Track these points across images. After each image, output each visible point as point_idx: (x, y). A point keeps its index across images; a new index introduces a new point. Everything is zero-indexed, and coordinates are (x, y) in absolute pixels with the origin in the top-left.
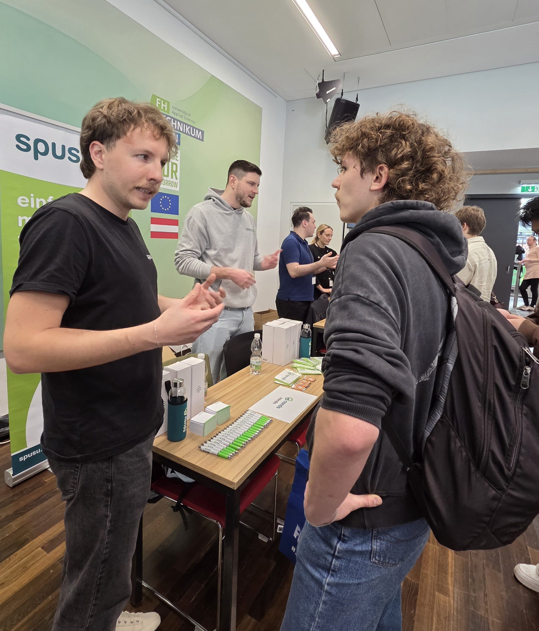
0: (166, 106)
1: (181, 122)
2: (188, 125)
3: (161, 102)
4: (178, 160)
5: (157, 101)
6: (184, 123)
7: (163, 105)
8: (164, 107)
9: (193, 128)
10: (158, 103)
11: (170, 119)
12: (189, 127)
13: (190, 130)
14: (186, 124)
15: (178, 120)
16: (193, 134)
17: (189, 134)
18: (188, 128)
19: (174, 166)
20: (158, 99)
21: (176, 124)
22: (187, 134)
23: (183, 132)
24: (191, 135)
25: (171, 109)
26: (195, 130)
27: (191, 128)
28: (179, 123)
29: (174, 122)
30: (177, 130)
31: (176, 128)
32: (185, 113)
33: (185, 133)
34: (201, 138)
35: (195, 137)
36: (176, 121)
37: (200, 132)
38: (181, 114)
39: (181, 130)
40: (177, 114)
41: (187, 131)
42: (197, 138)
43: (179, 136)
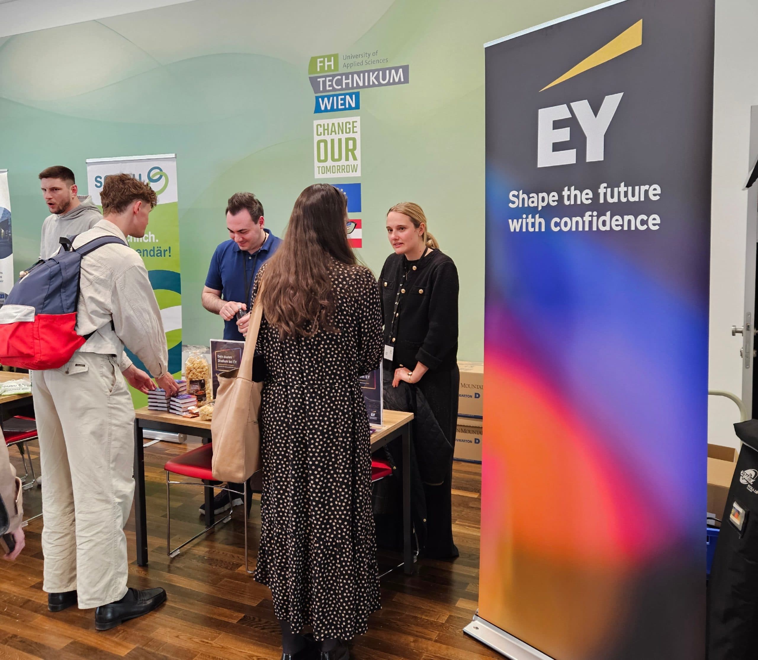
0: (332, 63)
1: (358, 74)
2: (373, 71)
3: (323, 62)
4: (356, 132)
5: (318, 62)
6: (364, 72)
7: (326, 64)
8: (329, 66)
9: (384, 70)
10: (319, 65)
11: (339, 77)
12: (376, 73)
13: (377, 78)
14: (369, 72)
15: (352, 74)
16: (384, 79)
17: (376, 83)
18: (373, 75)
19: (351, 143)
20: (319, 60)
21: (351, 81)
22: (374, 85)
23: (364, 87)
24: (380, 85)
25: (341, 62)
26: (388, 72)
27: (381, 72)
28: (355, 76)
29: (347, 78)
30: (353, 88)
31: (350, 86)
32: (367, 55)
33: (369, 86)
34: (402, 80)
35: (389, 84)
36: (350, 76)
37: (401, 70)
38: (359, 60)
39: (361, 84)
40: (351, 65)
41: (373, 82)
42: (394, 83)
43: (357, 95)
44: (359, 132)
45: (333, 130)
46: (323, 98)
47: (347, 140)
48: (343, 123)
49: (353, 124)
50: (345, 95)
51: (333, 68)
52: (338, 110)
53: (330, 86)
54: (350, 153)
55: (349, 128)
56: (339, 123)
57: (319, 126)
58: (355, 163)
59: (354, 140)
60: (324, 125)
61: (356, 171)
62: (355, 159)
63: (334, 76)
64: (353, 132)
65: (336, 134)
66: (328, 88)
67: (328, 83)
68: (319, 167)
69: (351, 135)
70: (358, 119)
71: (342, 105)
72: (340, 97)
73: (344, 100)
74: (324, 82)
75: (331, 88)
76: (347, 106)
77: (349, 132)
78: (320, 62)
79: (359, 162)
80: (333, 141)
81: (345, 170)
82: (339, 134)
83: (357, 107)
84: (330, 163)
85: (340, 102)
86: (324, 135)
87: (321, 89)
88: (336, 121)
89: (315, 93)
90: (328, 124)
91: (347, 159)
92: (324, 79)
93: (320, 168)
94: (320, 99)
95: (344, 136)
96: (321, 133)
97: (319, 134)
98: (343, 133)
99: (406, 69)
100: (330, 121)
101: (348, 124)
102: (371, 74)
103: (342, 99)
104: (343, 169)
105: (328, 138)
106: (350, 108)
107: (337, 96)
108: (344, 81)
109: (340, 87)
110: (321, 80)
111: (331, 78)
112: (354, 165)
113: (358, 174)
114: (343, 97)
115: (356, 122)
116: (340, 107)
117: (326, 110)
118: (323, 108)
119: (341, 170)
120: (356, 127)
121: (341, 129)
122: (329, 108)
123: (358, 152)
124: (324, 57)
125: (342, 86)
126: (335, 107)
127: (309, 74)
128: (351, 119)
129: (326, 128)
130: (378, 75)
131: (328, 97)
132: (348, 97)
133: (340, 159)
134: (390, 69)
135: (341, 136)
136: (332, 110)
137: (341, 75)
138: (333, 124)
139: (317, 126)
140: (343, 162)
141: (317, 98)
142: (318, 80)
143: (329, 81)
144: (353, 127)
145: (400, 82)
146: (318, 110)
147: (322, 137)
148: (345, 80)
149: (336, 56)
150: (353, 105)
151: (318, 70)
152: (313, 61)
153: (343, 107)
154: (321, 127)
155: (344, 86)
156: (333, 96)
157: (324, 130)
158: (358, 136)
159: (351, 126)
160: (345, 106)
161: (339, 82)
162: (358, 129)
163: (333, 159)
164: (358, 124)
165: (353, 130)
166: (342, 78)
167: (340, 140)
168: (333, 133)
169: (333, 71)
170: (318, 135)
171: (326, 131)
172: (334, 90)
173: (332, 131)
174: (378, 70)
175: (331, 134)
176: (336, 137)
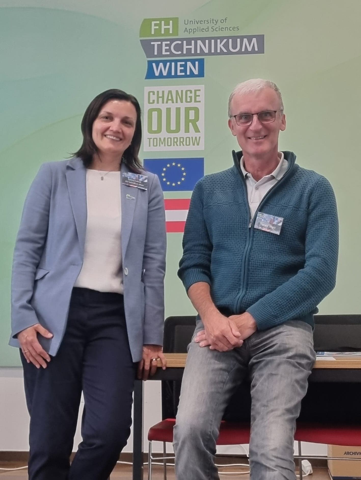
0: (171, 27)
1: (203, 40)
2: (222, 39)
3: (160, 25)
4: (200, 102)
5: (153, 25)
6: (210, 39)
7: (163, 27)
8: (167, 30)
9: (234, 39)
10: (153, 27)
11: (180, 42)
12: (225, 40)
13: (226, 46)
14: (216, 39)
15: (196, 40)
16: (234, 47)
17: (225, 51)
18: (221, 43)
19: (192, 113)
20: (153, 23)
21: (193, 47)
22: (222, 53)
23: (210, 54)
24: (229, 53)
25: (182, 26)
26: (239, 40)
27: (230, 40)
28: (199, 42)
29: (189, 44)
30: (196, 54)
31: (193, 52)
32: (214, 22)
33: (216, 53)
34: (256, 49)
35: (240, 52)
36: (193, 42)
37: (254, 40)
38: (204, 26)
39: (206, 51)
40: (194, 31)
41: (221, 48)
42: (246, 52)
43: (201, 62)
44: (203, 102)
45: (170, 98)
46: (157, 63)
47: (187, 110)
48: (182, 91)
49: (195, 93)
50: (186, 61)
51: (171, 32)
52: (176, 76)
53: (166, 50)
54: (190, 124)
55: (191, 97)
56: (177, 92)
57: (151, 94)
58: (198, 135)
59: (197, 110)
60: (158, 92)
61: (198, 144)
62: (197, 130)
63: (172, 41)
64: (195, 101)
65: (173, 102)
66: (164, 53)
67: (164, 48)
68: (150, 139)
69: (193, 104)
70: (202, 87)
71: (181, 71)
72: (179, 64)
73: (185, 66)
74: (160, 47)
75: (168, 53)
76: (188, 73)
77: (191, 101)
78: (156, 25)
79: (202, 134)
80: (169, 110)
81: (184, 143)
82: (177, 102)
83: (201, 74)
84: (164, 134)
85: (179, 68)
86: (158, 103)
87: (156, 53)
88: (173, 89)
89: (147, 57)
90: (163, 92)
91: (187, 130)
92: (160, 43)
93: (152, 140)
94: (154, 65)
95: (183, 106)
96: (154, 101)
97: (151, 101)
98: (182, 102)
99: (261, 39)
100: (166, 89)
101: (189, 92)
102: (219, 41)
103: (181, 66)
104: (182, 141)
105: (163, 107)
106: (192, 75)
107: (176, 61)
108: (185, 47)
109: (180, 53)
110: (156, 44)
111: (169, 42)
112: (196, 138)
113: (201, 147)
114: (183, 63)
115: (200, 90)
116: (179, 74)
117: (161, 76)
118: (157, 74)
119: (178, 143)
120: (199, 96)
121: (180, 97)
122: (165, 74)
123: (201, 124)
124: (160, 20)
125: (182, 52)
126: (173, 74)
127: (140, 37)
128: (193, 88)
129: (160, 95)
130: (227, 42)
131: (165, 63)
132: (189, 64)
133: (178, 130)
134: (242, 38)
135: (179, 105)
136: (169, 76)
137: (182, 40)
138: (170, 92)
139: (149, 93)
140: (182, 133)
141: (150, 63)
142: (152, 43)
143: (166, 45)
144: (196, 96)
145: (253, 52)
146: (150, 75)
147: (155, 106)
148: (187, 45)
149: (176, 21)
150: (196, 72)
151: (153, 33)
152: (147, 23)
153: (183, 74)
154: (154, 94)
155: (185, 52)
156: (171, 61)
157: (158, 97)
158: (201, 106)
159: (193, 95)
160: (186, 72)
161: (179, 48)
162: (201, 98)
163: (169, 130)
164: (202, 94)
165: (195, 99)
166: (182, 43)
167: (178, 110)
168: (170, 102)
169: (171, 35)
170: (149, 103)
171: (160, 99)
172: (172, 55)
173: (168, 100)
174: (228, 38)
175: (167, 102)
176: (173, 107)
